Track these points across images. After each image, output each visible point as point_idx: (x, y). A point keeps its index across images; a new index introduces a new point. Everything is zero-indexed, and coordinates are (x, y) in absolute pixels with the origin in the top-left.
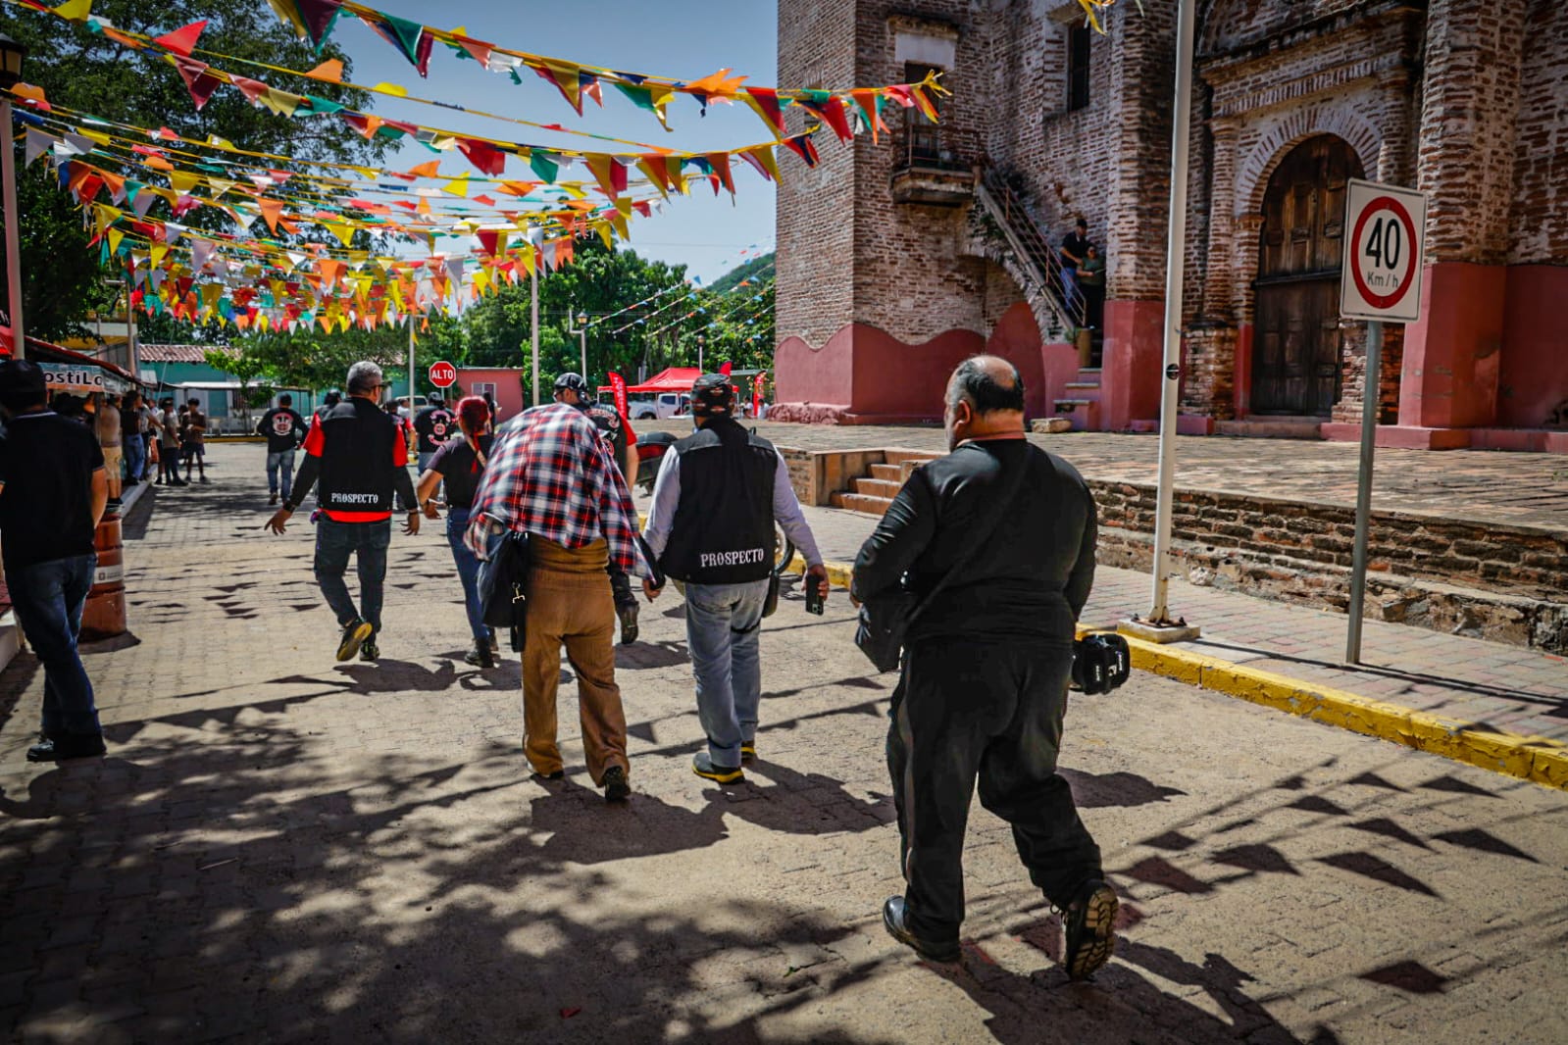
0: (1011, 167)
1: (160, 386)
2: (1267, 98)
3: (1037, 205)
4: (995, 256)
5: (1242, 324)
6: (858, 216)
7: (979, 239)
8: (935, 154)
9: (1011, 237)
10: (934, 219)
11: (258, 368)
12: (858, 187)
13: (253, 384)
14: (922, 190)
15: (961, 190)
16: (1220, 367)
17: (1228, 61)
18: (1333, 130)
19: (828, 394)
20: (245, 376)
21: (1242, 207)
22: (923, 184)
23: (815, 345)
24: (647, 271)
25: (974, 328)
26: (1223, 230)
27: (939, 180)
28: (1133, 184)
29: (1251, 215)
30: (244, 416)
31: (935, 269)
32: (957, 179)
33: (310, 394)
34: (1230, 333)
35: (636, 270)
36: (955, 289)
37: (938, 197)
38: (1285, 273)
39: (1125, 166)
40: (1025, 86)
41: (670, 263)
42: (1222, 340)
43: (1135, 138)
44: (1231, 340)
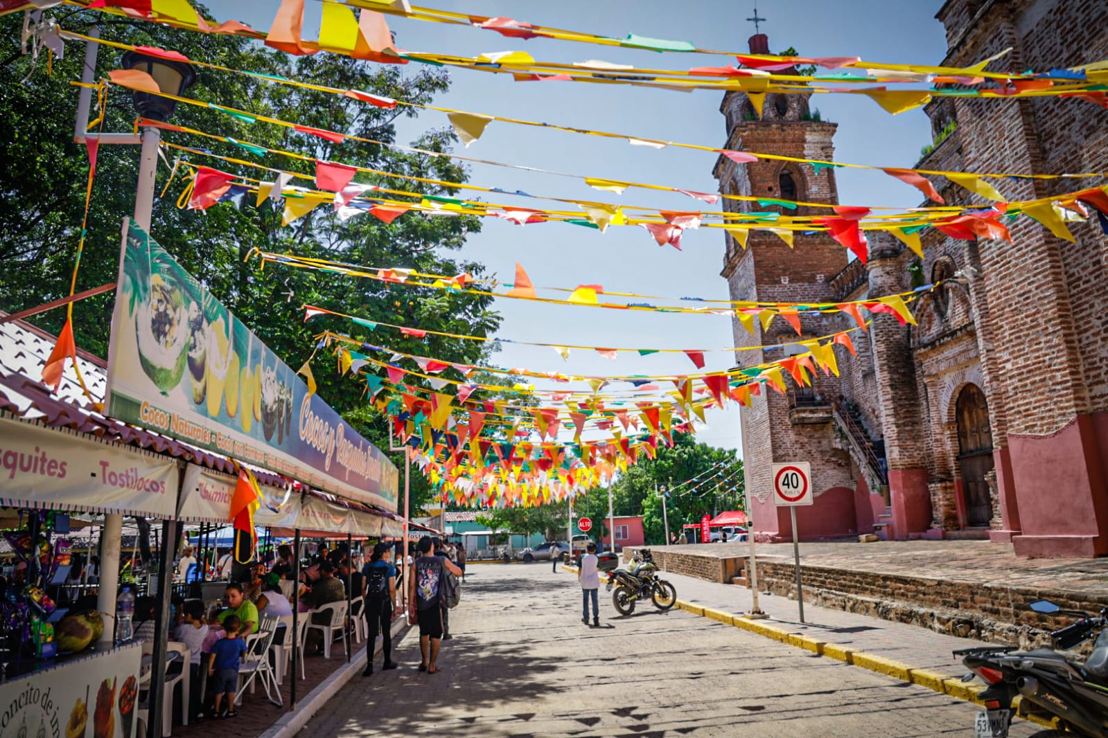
0: (853, 400)
1: (455, 535)
2: (943, 367)
3: (866, 419)
4: (846, 448)
5: (955, 479)
6: (772, 434)
7: (838, 440)
8: (813, 398)
9: (851, 438)
10: (816, 431)
11: (501, 523)
12: (771, 420)
13: (498, 531)
14: (803, 418)
15: (826, 415)
16: (946, 503)
17: (923, 350)
18: (972, 381)
19: (769, 528)
20: (494, 528)
21: (945, 419)
22: (804, 415)
23: (762, 501)
24: (714, 455)
25: (846, 485)
26: (937, 431)
27: (812, 412)
28: (891, 412)
29: (949, 423)
30: (494, 549)
31: (819, 456)
32: (822, 410)
33: (526, 536)
34: (949, 484)
35: (707, 454)
36: (832, 466)
37: (813, 421)
38: (972, 451)
39: (887, 403)
40: (853, 360)
41: (727, 448)
42: (945, 488)
43: (889, 389)
44: (950, 488)
